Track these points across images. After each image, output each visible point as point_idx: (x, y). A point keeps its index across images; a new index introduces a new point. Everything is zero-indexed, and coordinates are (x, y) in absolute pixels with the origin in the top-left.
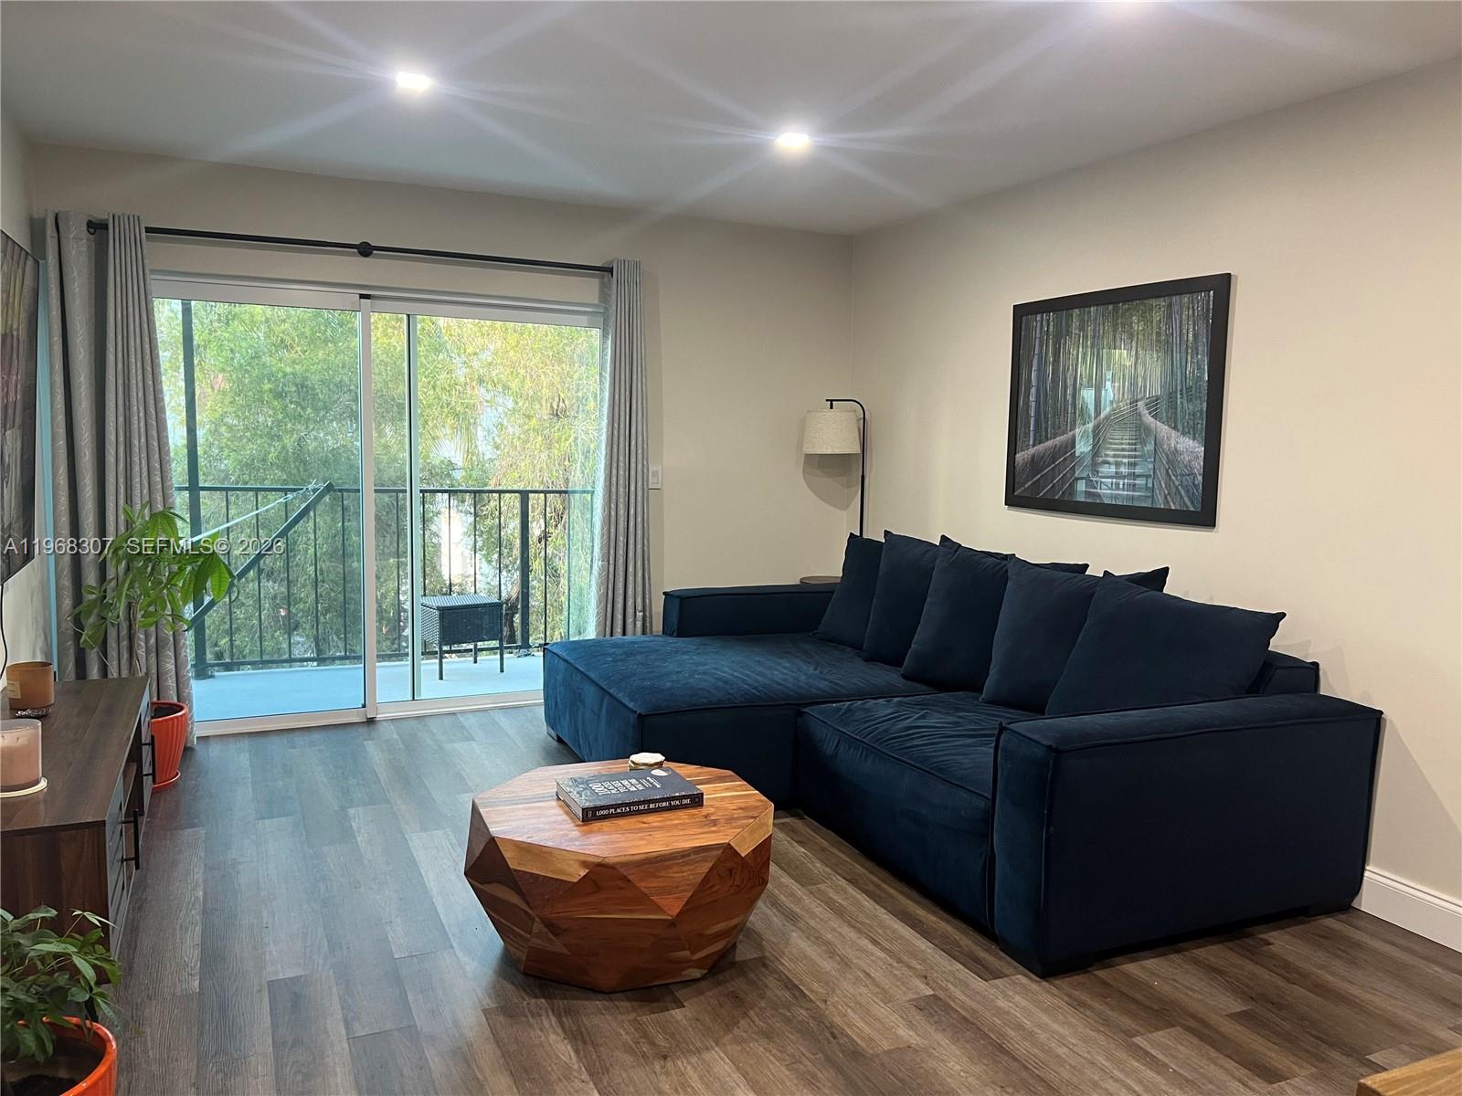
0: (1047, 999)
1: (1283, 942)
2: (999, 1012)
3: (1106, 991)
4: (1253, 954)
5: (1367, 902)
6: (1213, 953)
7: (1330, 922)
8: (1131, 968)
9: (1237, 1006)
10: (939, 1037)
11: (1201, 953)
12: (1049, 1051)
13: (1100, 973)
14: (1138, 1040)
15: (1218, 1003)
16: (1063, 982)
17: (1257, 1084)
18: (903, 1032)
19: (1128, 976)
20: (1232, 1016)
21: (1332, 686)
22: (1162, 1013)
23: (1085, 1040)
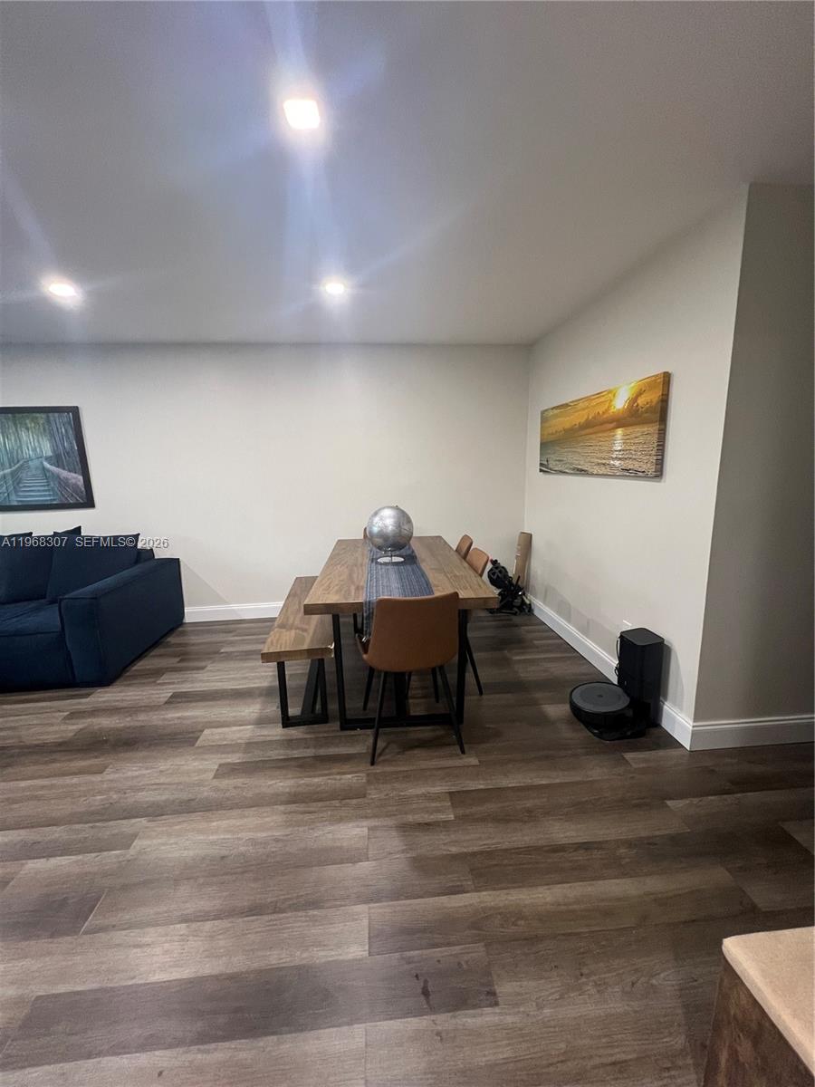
0: (119, 689)
1: (172, 639)
2: (104, 702)
3: (134, 677)
4: (169, 645)
5: (187, 619)
6: (156, 651)
7: (180, 629)
8: (135, 668)
9: (178, 659)
10: (89, 720)
11: (152, 654)
12: (135, 700)
13: (128, 674)
14: (158, 682)
15: (173, 662)
16: (117, 683)
17: (201, 671)
18: (75, 727)
19: (136, 670)
20: (179, 662)
21: (159, 554)
22: (158, 673)
23: (142, 691)
